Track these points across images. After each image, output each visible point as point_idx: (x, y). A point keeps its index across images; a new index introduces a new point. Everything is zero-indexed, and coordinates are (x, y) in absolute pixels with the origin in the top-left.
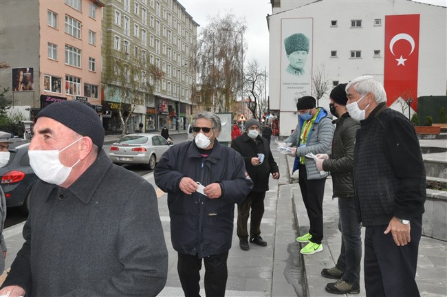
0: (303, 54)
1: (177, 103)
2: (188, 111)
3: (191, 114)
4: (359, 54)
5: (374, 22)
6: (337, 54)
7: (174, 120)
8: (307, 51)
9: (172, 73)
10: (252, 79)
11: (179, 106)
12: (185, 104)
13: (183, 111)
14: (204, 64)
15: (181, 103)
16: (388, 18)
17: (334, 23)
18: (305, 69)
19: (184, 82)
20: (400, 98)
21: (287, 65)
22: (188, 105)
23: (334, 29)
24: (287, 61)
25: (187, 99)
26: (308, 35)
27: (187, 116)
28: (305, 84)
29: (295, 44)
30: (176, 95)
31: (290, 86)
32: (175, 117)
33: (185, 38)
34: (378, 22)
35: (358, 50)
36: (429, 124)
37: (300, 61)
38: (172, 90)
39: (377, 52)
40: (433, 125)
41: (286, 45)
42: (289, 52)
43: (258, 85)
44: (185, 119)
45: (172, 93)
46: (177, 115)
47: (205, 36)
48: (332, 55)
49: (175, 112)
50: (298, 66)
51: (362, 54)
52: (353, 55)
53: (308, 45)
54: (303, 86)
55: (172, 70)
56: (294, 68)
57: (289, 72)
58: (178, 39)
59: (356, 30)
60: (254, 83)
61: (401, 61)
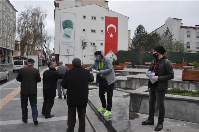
0: (71, 29)
1: (4, 49)
2: (11, 54)
3: (13, 55)
4: (94, 31)
5: (101, 19)
6: (86, 30)
7: (3, 58)
8: (72, 28)
9: (2, 34)
10: (44, 39)
11: (6, 51)
12: (9, 50)
13: (8, 54)
14: (22, 30)
15: (7, 49)
16: (106, 17)
17: (84, 17)
18: (71, 36)
19: (9, 39)
20: (111, 51)
21: (63, 34)
22: (11, 50)
23: (84, 19)
24: (63, 32)
25: (10, 47)
26: (73, 21)
27: (10, 56)
28: (71, 43)
29: (67, 24)
30: (4, 45)
31: (64, 43)
32: (4, 57)
33: (9, 17)
34: (102, 18)
35: (94, 29)
36: (124, 62)
37: (69, 32)
38: (2, 43)
39: (102, 31)
40: (126, 62)
41: (63, 24)
42: (64, 28)
43: (47, 43)
44: (9, 57)
45: (2, 44)
46: (5, 56)
47: (23, 15)
48: (83, 31)
49: (4, 54)
50: (68, 34)
51: (96, 31)
52: (92, 31)
53: (73, 25)
54: (70, 44)
55: (2, 32)
56: (66, 35)
57: (64, 37)
58: (5, 17)
59: (94, 21)
60: (45, 41)
61: (111, 36)
